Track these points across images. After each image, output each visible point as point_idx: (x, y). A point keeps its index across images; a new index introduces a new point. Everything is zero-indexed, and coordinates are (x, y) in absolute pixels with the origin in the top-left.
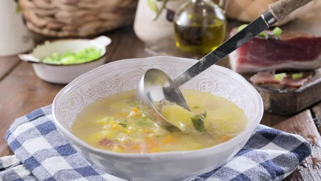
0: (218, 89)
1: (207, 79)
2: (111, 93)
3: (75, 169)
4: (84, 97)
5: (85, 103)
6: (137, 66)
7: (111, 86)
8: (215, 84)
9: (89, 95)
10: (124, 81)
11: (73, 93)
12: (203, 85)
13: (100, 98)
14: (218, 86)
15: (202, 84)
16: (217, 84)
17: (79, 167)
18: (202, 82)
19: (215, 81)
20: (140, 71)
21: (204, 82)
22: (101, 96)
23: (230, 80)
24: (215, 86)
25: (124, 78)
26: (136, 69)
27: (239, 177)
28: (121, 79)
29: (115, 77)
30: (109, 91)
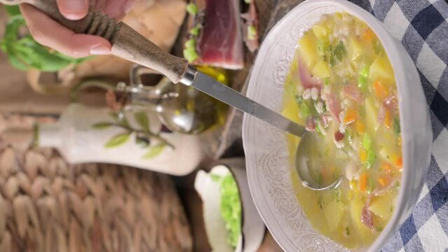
0: (288, 58)
1: (273, 74)
2: (295, 199)
3: (404, 244)
4: (303, 235)
5: (311, 233)
6: (257, 165)
7: (285, 199)
8: (280, 63)
9: (299, 229)
10: (277, 183)
11: (300, 248)
12: (282, 79)
13: (302, 214)
14: (284, 58)
15: (280, 80)
16: (282, 60)
17: (401, 238)
18: (277, 81)
19: (277, 63)
20: (262, 161)
21: (278, 78)
22: (299, 213)
23: (278, 43)
24: (284, 63)
25: (273, 183)
26: (260, 167)
27: (417, 27)
28: (275, 186)
29: (272, 195)
30: (291, 201)
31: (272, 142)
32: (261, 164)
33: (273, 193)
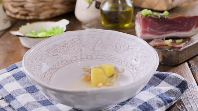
0: (129, 49)
1: (122, 43)
2: (61, 53)
3: (38, 101)
4: (43, 55)
5: (44, 59)
6: (77, 36)
7: (61, 48)
9: (46, 54)
10: (69, 45)
11: (36, 53)
12: (119, 47)
14: (129, 47)
17: (41, 100)
18: (119, 45)
22: (54, 55)
23: (137, 44)
24: (127, 47)
25: (69, 43)
26: (76, 37)
27: (144, 104)
28: (67, 44)
29: (63, 42)
30: (60, 51)
31: (89, 43)
32: (78, 38)
33: (64, 43)
